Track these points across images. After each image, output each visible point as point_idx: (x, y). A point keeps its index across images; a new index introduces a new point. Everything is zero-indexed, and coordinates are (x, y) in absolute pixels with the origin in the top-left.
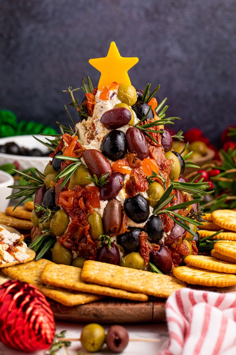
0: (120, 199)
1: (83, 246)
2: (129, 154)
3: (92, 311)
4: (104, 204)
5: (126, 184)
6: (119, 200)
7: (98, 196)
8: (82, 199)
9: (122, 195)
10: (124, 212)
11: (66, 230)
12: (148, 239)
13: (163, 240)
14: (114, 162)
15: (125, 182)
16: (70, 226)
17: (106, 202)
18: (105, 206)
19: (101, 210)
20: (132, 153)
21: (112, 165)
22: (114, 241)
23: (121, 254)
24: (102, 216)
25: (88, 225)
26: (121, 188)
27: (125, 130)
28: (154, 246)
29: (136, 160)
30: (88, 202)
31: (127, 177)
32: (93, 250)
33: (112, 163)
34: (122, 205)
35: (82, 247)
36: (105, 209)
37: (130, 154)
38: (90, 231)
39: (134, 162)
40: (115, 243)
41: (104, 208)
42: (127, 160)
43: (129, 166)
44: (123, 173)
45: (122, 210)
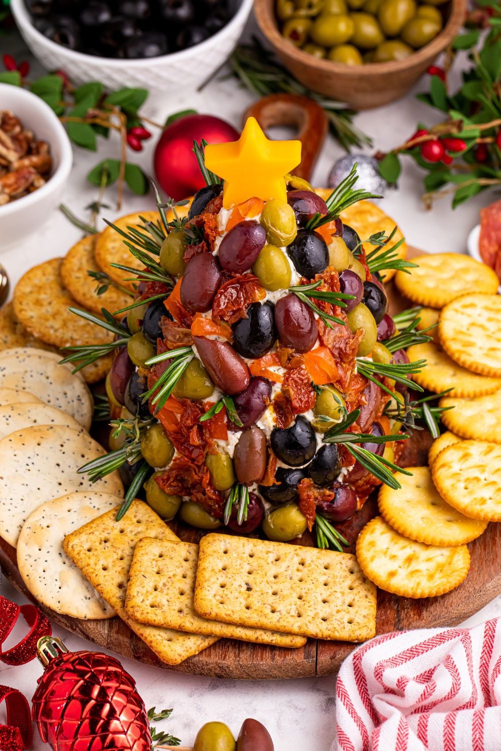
0: (264, 425)
1: (199, 498)
2: (281, 347)
3: (213, 670)
4: (234, 437)
5: (274, 400)
6: (262, 428)
7: (224, 424)
8: (195, 428)
9: (268, 420)
10: (270, 451)
11: (169, 463)
12: (314, 487)
13: (340, 479)
14: (253, 361)
15: (273, 396)
16: (175, 460)
17: (239, 434)
18: (238, 441)
19: (229, 447)
20: (286, 346)
21: (249, 365)
22: (254, 490)
23: (267, 506)
24: (232, 456)
25: (207, 472)
26: (265, 407)
27: (274, 297)
28: (324, 495)
29: (293, 356)
30: (206, 432)
31: (277, 388)
32: (217, 506)
33: (249, 362)
34: (268, 438)
35: (197, 499)
36: (236, 446)
37: (283, 348)
38: (211, 484)
39: (289, 359)
40: (256, 492)
41: (235, 444)
42: (277, 355)
43: (281, 365)
44: (270, 380)
45: (268, 447)
